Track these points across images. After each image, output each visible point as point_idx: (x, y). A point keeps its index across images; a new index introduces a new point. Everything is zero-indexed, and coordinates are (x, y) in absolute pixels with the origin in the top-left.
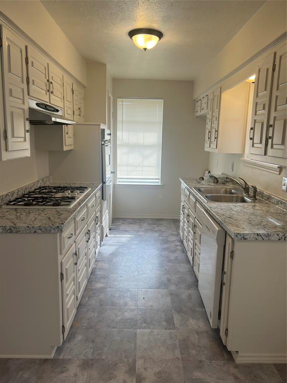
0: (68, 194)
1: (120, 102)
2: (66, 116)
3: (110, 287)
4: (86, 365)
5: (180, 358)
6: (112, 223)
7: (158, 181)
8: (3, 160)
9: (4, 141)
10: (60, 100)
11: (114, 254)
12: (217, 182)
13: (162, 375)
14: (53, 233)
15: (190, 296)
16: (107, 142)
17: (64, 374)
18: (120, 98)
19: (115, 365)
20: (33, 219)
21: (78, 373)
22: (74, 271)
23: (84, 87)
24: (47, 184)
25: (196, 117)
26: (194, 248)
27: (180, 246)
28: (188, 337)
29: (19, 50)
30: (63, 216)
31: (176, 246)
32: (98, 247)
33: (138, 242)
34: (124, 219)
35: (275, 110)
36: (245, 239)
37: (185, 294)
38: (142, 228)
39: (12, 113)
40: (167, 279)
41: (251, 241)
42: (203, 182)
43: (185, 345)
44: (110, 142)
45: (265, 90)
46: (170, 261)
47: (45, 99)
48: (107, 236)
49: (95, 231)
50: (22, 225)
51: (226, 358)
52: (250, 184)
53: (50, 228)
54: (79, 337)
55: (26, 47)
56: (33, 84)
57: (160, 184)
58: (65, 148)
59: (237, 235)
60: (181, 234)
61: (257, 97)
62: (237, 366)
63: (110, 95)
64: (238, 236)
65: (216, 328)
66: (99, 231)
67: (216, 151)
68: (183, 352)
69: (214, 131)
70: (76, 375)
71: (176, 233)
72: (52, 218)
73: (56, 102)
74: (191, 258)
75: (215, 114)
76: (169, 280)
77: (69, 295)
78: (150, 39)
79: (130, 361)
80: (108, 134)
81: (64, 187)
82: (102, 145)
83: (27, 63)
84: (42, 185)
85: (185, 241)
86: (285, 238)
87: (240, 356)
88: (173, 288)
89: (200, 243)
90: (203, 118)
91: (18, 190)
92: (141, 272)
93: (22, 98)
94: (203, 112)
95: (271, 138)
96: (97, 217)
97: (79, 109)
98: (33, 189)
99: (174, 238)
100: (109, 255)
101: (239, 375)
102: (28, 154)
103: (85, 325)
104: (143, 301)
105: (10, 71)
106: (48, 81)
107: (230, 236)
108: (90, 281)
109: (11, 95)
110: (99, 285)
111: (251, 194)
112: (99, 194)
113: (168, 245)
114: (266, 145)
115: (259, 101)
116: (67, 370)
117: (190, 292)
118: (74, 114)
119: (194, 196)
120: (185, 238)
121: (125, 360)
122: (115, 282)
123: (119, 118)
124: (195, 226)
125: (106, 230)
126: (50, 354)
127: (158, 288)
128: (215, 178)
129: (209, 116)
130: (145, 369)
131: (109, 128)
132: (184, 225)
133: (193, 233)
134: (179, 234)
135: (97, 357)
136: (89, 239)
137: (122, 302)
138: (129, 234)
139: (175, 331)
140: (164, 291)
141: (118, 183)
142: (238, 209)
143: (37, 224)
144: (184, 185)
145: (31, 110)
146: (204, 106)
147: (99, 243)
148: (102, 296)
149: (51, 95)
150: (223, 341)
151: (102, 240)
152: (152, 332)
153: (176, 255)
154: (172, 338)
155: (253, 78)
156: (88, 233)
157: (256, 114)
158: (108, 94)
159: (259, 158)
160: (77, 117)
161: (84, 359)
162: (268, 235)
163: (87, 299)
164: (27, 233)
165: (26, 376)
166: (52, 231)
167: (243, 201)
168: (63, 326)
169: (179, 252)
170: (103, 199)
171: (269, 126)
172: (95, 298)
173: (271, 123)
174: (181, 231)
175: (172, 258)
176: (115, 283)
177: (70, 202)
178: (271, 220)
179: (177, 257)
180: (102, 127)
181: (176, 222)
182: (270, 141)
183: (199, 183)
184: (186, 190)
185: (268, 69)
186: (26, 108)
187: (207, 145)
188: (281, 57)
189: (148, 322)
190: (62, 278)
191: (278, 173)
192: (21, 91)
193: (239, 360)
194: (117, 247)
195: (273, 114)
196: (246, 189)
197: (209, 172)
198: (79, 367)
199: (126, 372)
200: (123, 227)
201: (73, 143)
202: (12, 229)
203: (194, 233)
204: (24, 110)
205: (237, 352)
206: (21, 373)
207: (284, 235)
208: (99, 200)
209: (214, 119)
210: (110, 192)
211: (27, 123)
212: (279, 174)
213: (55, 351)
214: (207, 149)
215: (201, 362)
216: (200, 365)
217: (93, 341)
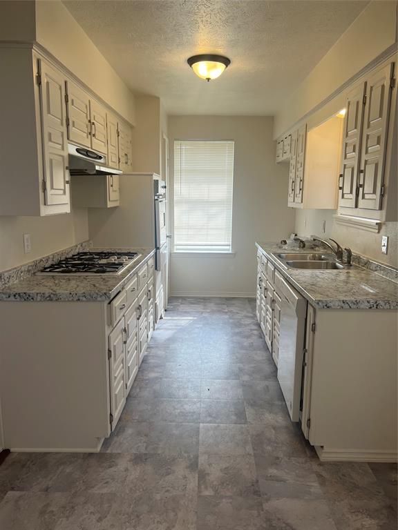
0: (113, 259)
1: (177, 145)
2: (110, 164)
3: (166, 377)
4: (138, 459)
5: (253, 454)
6: (168, 303)
7: (228, 247)
8: (42, 215)
9: (43, 194)
10: (103, 144)
11: (171, 340)
12: (304, 246)
13: (230, 471)
14: (99, 301)
15: (267, 387)
16: (161, 197)
17: (113, 469)
18: (178, 140)
19: (173, 460)
20: (76, 286)
21: (129, 468)
22: (123, 352)
23: (132, 127)
24: (87, 250)
25: (279, 163)
26: (273, 329)
27: (256, 330)
28: (263, 432)
29: (58, 87)
30: (110, 283)
31: (251, 330)
32: (151, 330)
33: (201, 326)
34: (184, 298)
35: (367, 152)
36: (328, 307)
37: (260, 385)
38: (207, 309)
39: (51, 161)
40: (239, 368)
41: (335, 309)
42: (285, 247)
43: (258, 440)
44: (165, 197)
45: (356, 128)
46: (243, 348)
47: (86, 144)
48: (161, 318)
49: (147, 308)
50: (63, 292)
51: (309, 455)
52: (343, 247)
53: (95, 295)
54: (130, 431)
55: (66, 82)
56: (74, 126)
57: (230, 252)
58: (110, 205)
59: (318, 302)
60: (258, 315)
61: (347, 136)
62: (321, 464)
63: (165, 137)
64: (320, 303)
65: (298, 421)
66: (152, 310)
67: (301, 206)
68: (255, 448)
69: (298, 180)
70: (127, 470)
71: (252, 315)
72: (97, 285)
73: (98, 146)
74: (269, 343)
75: (301, 159)
76: (241, 370)
77: (118, 378)
78: (215, 67)
79: (192, 456)
80: (163, 187)
81: (108, 253)
82: (155, 200)
83: (67, 101)
84: (81, 252)
85: (262, 323)
86: (377, 305)
87: (326, 452)
88: (246, 378)
89: (279, 322)
90: (286, 164)
91: (53, 255)
92: (206, 361)
93: (61, 143)
94: (285, 157)
95: (362, 186)
96: (149, 291)
97: (126, 155)
98: (70, 255)
99: (249, 321)
100: (165, 341)
101: (324, 473)
102: (67, 209)
103: (137, 418)
104: (208, 393)
105: (49, 112)
106: (90, 121)
107: (311, 305)
108: (141, 370)
109: (50, 140)
110: (152, 375)
111: (345, 259)
112: (151, 262)
113: (240, 330)
114: (357, 195)
115: (349, 141)
116: (117, 465)
117: (267, 383)
118: (119, 162)
119: (272, 263)
120: (262, 320)
121: (186, 455)
122: (172, 371)
123: (177, 166)
124: (273, 301)
125: (161, 311)
126: (96, 447)
127: (227, 378)
128: (302, 242)
129: (293, 162)
130: (210, 465)
131: (164, 179)
132: (261, 303)
133: (271, 310)
134: (255, 316)
135: (152, 452)
136: (140, 316)
137: (181, 393)
138: (191, 316)
139: (246, 425)
140: (234, 382)
141: (175, 251)
142: (326, 276)
143: (81, 291)
144: (261, 251)
145: (71, 157)
146: (287, 148)
147: (152, 325)
148: (157, 387)
149: (93, 138)
150: (305, 436)
151: (155, 322)
152: (218, 426)
153: (250, 341)
154: (242, 433)
155: (343, 112)
156: (138, 308)
157: (345, 158)
158: (163, 136)
159: (349, 212)
160: (123, 166)
161: (135, 454)
162: (357, 303)
163: (138, 390)
164: (69, 301)
165: (68, 471)
166: (99, 299)
167: (335, 267)
168: (111, 415)
169: (255, 338)
170: (156, 269)
171: (360, 171)
172: (148, 389)
173: (362, 168)
174: (257, 311)
175: (245, 344)
176: (173, 373)
177: (117, 268)
178: (363, 287)
179: (252, 343)
180: (155, 177)
181: (252, 301)
182: (361, 189)
183: (280, 247)
184: (264, 257)
185: (358, 102)
186: (66, 155)
187: (290, 199)
188: (372, 87)
189: (213, 416)
190: (110, 356)
191: (377, 231)
192: (60, 134)
193: (324, 457)
194: (175, 331)
195: (364, 157)
196: (339, 254)
197: (296, 235)
198: (130, 461)
199: (187, 468)
200: (182, 308)
201: (118, 198)
202: (52, 296)
203: (273, 310)
204: (63, 157)
205: (322, 447)
206: (62, 467)
207: (376, 303)
208: (152, 270)
209: (299, 165)
210: (165, 262)
211: (67, 172)
212: (379, 232)
213: (101, 444)
214: (290, 205)
215: (278, 458)
216: (275, 462)
217: (146, 435)
